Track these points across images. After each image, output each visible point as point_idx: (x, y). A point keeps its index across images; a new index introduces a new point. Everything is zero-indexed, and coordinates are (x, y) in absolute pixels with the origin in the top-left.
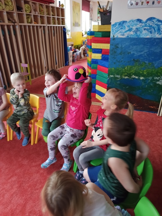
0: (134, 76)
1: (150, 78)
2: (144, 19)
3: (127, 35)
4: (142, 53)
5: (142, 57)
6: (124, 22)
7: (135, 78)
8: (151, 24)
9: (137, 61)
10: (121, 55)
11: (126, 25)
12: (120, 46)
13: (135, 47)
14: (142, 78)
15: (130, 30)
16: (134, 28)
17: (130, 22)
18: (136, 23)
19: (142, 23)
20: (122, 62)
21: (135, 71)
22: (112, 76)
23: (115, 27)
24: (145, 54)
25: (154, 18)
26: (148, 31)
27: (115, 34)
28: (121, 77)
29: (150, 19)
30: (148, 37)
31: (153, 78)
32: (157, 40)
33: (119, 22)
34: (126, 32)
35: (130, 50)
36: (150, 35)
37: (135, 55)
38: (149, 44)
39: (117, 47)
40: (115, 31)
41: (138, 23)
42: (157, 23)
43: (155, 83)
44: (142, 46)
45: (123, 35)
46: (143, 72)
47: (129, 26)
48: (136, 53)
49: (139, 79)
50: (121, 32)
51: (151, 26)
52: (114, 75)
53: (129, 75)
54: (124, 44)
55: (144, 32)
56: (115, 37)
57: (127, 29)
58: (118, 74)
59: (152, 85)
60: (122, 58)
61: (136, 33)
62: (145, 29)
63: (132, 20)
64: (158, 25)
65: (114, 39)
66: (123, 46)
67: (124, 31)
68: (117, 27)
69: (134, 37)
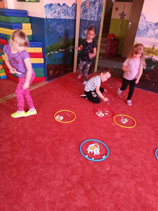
1: (67, 49)
2: (61, 5)
3: (54, 16)
4: (62, 31)
5: (63, 34)
6: (52, 4)
7: (61, 51)
8: (64, 9)
9: (61, 37)
10: (52, 33)
11: (53, 7)
12: (51, 26)
13: (59, 26)
15: (55, 12)
16: (57, 10)
17: (54, 5)
18: (58, 6)
19: (61, 7)
20: (54, 40)
21: (61, 45)
22: (49, 54)
23: (46, 8)
24: (64, 31)
25: (66, 4)
26: (64, 14)
27: (47, 15)
28: (54, 53)
29: (64, 4)
30: (64, 18)
33: (48, 4)
34: (53, 13)
35: (57, 29)
37: (59, 33)
38: (65, 24)
39: (50, 27)
40: (47, 12)
41: (58, 7)
42: (67, 8)
43: (69, 52)
44: (62, 25)
45: (52, 16)
46: (64, 45)
47: (54, 9)
48: (60, 31)
49: (63, 51)
50: (50, 13)
51: (64, 10)
52: (50, 52)
53: (58, 50)
54: (53, 24)
55: (62, 14)
56: (48, 18)
57: (54, 11)
58: (52, 51)
59: (68, 54)
60: (53, 36)
61: (58, 15)
62: (62, 12)
63: (56, 4)
64: (67, 10)
65: (47, 19)
66: (53, 26)
67: (52, 13)
68: (47, 8)
69: (58, 18)
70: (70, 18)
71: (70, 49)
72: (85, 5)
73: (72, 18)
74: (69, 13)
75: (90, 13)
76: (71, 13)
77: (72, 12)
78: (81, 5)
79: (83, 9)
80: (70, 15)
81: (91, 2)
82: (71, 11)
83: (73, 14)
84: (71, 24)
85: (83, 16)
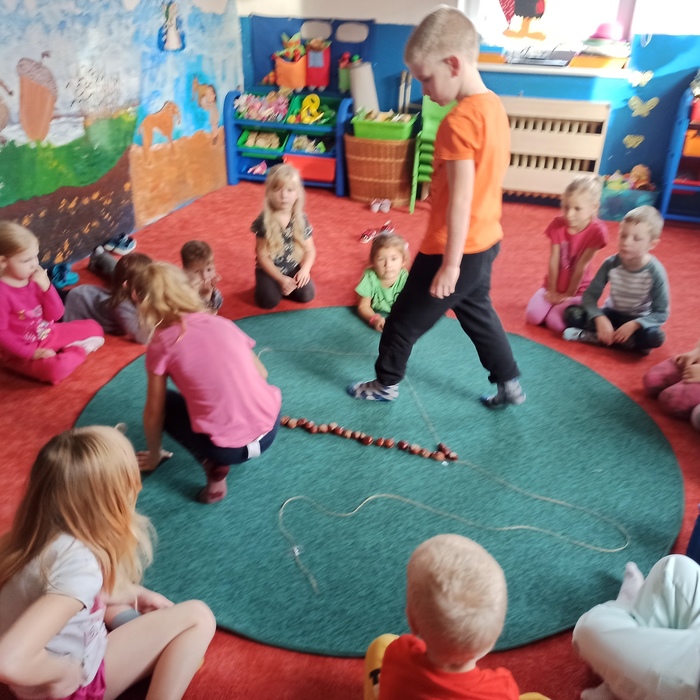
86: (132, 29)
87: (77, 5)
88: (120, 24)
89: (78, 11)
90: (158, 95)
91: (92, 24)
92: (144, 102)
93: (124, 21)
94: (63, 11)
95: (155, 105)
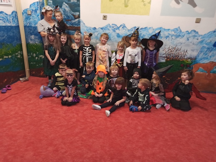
0: (5, 57)
1: (14, 55)
4: (4, 37)
5: (5, 40)
7: (6, 58)
8: (3, 16)
9: (3, 44)
14: (10, 56)
21: (5, 52)
24: (6, 38)
25: (3, 12)
26: (3, 21)
29: (1, 12)
30: (4, 25)
31: (15, 54)
32: (9, 27)
36: (5, 24)
37: (1, 40)
38: (6, 31)
42: (5, 15)
43: (17, 58)
44: (3, 32)
46: (9, 51)
48: (1, 38)
49: (9, 57)
51: (3, 18)
53: (2, 57)
59: (16, 59)
64: (7, 17)
70: (12, 25)
71: (18, 55)
72: (26, 13)
73: (14, 25)
74: (9, 20)
75: (33, 20)
76: (11, 20)
77: (13, 19)
78: (22, 13)
79: (25, 16)
80: (12, 22)
81: (33, 10)
82: (11, 19)
83: (14, 21)
84: (14, 31)
85: (26, 22)
86: (200, 40)
87: (175, 33)
88: (194, 38)
89: (175, 34)
90: (207, 59)
91: (180, 37)
92: (197, 59)
93: (196, 38)
94: (169, 34)
95: (204, 61)
